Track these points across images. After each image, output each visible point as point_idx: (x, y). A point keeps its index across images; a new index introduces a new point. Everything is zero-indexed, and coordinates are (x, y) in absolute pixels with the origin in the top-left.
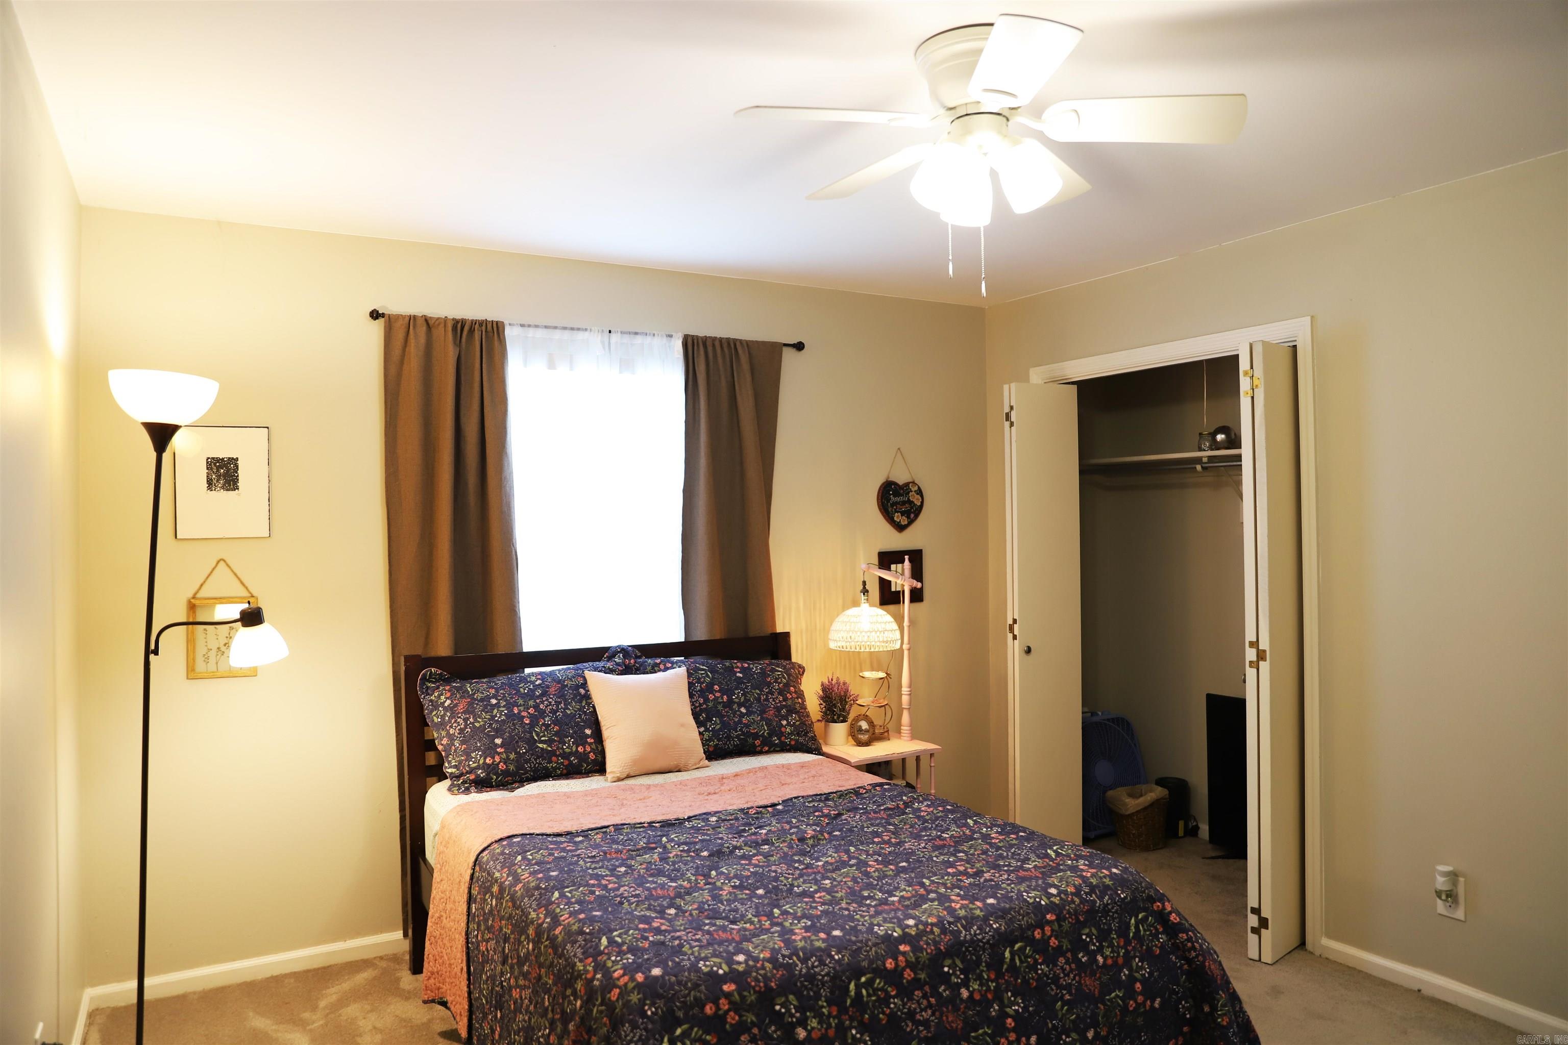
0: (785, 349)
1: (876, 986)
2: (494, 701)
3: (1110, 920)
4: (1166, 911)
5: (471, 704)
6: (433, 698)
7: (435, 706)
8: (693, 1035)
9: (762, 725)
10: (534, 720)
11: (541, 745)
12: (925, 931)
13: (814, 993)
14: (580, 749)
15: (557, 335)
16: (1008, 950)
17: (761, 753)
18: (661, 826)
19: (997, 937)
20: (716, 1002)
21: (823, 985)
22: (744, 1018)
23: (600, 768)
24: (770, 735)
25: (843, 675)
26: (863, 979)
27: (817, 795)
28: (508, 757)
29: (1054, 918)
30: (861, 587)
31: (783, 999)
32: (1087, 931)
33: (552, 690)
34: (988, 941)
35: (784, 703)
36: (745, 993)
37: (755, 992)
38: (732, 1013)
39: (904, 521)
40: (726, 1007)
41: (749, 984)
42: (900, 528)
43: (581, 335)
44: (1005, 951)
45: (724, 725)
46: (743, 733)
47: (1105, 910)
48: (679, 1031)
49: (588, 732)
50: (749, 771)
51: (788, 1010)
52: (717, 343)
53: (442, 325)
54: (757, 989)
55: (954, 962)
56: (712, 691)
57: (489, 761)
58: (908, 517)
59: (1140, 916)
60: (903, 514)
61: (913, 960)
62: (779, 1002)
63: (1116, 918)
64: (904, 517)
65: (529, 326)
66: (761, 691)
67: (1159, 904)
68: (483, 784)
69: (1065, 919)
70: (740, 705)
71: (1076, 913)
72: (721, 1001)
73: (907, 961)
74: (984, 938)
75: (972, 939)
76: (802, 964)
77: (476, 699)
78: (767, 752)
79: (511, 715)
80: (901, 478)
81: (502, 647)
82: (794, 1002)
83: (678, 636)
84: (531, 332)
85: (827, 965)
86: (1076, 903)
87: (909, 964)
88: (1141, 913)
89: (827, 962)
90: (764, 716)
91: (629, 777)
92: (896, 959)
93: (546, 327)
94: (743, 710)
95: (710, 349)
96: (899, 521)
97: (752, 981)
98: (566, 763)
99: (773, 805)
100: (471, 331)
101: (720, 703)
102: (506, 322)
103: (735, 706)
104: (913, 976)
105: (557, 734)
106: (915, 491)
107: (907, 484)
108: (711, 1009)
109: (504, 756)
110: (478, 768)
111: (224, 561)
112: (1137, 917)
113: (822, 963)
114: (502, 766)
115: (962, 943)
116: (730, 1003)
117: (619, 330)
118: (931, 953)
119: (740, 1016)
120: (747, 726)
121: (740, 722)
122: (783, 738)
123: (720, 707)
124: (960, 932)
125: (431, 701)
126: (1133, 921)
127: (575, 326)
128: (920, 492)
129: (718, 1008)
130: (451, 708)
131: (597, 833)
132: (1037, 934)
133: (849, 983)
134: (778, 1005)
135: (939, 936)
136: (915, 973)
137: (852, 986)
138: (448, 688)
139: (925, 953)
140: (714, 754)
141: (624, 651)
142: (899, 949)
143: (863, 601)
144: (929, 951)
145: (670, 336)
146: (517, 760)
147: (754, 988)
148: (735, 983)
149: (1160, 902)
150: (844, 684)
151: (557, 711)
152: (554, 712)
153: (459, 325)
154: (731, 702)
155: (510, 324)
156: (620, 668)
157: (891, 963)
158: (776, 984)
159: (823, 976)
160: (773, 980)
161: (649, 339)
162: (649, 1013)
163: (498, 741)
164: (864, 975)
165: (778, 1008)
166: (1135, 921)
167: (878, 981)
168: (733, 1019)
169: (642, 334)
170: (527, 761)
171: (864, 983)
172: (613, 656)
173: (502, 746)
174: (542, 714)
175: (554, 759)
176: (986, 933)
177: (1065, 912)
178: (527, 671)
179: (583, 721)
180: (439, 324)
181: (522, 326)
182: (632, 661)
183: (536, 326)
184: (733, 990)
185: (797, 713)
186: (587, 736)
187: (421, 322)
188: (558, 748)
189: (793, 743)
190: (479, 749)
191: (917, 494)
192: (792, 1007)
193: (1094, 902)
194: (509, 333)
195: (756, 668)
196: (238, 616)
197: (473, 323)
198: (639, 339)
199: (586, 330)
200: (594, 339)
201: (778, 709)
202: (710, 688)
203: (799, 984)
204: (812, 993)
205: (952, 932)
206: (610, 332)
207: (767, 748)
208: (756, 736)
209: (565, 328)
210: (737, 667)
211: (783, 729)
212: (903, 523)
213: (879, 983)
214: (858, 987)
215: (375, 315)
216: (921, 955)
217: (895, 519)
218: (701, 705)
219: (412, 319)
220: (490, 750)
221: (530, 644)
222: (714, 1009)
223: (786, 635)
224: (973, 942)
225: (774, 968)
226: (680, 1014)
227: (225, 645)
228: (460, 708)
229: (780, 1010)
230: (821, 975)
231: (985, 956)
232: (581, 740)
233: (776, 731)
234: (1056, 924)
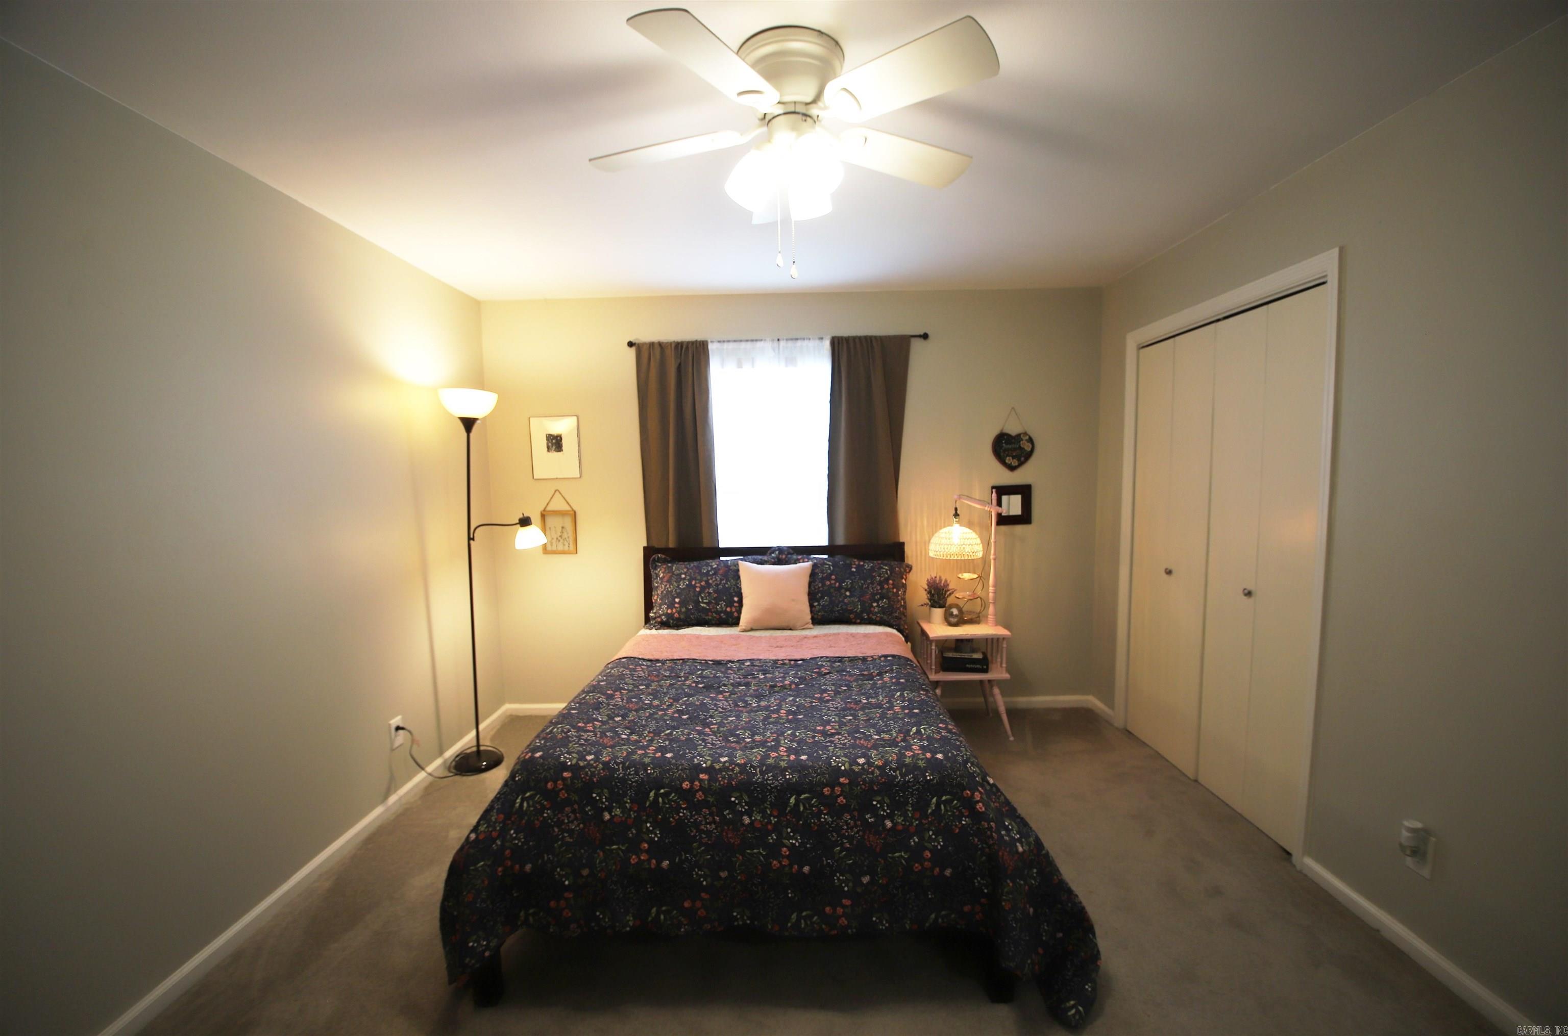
0: (913, 340)
1: (671, 798)
2: (683, 576)
3: (908, 795)
4: (975, 800)
5: (671, 577)
6: (657, 572)
7: (657, 575)
8: (536, 799)
9: (858, 605)
10: (703, 589)
11: (702, 605)
12: (728, 768)
13: (623, 792)
14: (728, 609)
15: (743, 345)
16: (794, 797)
17: (855, 623)
18: (713, 664)
19: (785, 785)
20: (555, 782)
21: (631, 789)
22: (571, 796)
23: (735, 622)
24: (862, 612)
25: (946, 576)
26: (662, 791)
27: (838, 657)
28: (681, 610)
29: (847, 781)
30: (954, 512)
31: (599, 791)
32: (879, 798)
33: (721, 572)
34: (777, 786)
35: (880, 591)
36: (576, 781)
37: (582, 781)
38: (563, 791)
39: (1015, 463)
40: (561, 787)
41: (581, 775)
42: (1012, 468)
43: (759, 344)
44: (791, 797)
45: (831, 602)
46: (842, 609)
47: (905, 786)
48: (528, 794)
49: (736, 599)
50: (825, 635)
51: (601, 799)
52: (857, 340)
53: (669, 347)
54: (584, 780)
55: (741, 796)
56: (830, 579)
57: (669, 611)
58: (1019, 460)
59: (944, 798)
60: (1014, 457)
61: (707, 786)
62: (596, 792)
63: (915, 794)
64: (1015, 460)
65: (724, 341)
66: (865, 581)
67: (969, 792)
68: (665, 625)
69: (858, 784)
70: (847, 590)
71: (872, 782)
72: (559, 782)
73: (700, 786)
74: (773, 783)
75: (762, 782)
76: (623, 771)
77: (674, 574)
78: (860, 623)
79: (690, 586)
80: (1013, 429)
81: (707, 543)
82: (606, 795)
83: (824, 541)
84: (726, 345)
85: (639, 776)
86: (875, 775)
87: (701, 788)
88: (946, 795)
89: (640, 773)
90: (861, 599)
91: (752, 630)
92: (692, 782)
93: (735, 341)
94: (848, 593)
95: (852, 345)
96: (1010, 463)
97: (583, 774)
98: (718, 617)
99: (796, 660)
100: (687, 348)
101: (833, 587)
102: (709, 341)
103: (843, 591)
104: (703, 798)
105: (715, 599)
106: (1026, 440)
107: (1019, 435)
108: (551, 785)
109: (678, 609)
110: (663, 615)
111: (558, 491)
112: (939, 798)
113: (637, 773)
114: (676, 615)
115: (752, 783)
116: (564, 785)
117: (785, 338)
118: (723, 785)
119: (569, 795)
120: (846, 604)
121: (843, 601)
122: (871, 615)
123: (832, 590)
124: (756, 774)
125: (656, 573)
126: (934, 800)
127: (755, 338)
128: (1031, 440)
129: (556, 786)
130: (662, 579)
131: (670, 663)
132: (826, 791)
133: (651, 791)
134: (596, 794)
135: (736, 774)
136: (706, 796)
137: (652, 794)
138: (664, 566)
139: (717, 784)
140: (818, 620)
141: (780, 549)
142: (699, 776)
143: (954, 522)
144: (722, 783)
145: (821, 339)
146: (685, 613)
147: (582, 778)
148: (573, 773)
149: (969, 790)
150: (946, 581)
151: (719, 584)
152: (717, 585)
153: (680, 345)
154: (840, 587)
155: (712, 342)
156: (773, 560)
157: (687, 785)
158: (597, 780)
159: (633, 782)
160: (597, 777)
161: (806, 342)
162: (517, 779)
163: (677, 600)
164: (663, 788)
165: (594, 795)
166: (936, 800)
167: (673, 795)
168: (564, 795)
169: (801, 339)
170: (692, 614)
171: (662, 793)
172: (773, 552)
173: (678, 603)
174: (708, 585)
175: (710, 614)
176: (778, 781)
177: (859, 779)
178: (722, 558)
179: (735, 592)
180: (667, 347)
181: (719, 342)
182: (784, 557)
183: (729, 341)
184: (569, 777)
185: (888, 598)
186: (735, 602)
187: (657, 346)
188: (713, 608)
189: (878, 619)
190: (666, 604)
191: (1028, 442)
192: (604, 797)
193: (896, 777)
194: (711, 347)
195: (868, 566)
196: (518, 522)
197: (688, 343)
198: (799, 343)
199: (761, 340)
200: (767, 346)
201: (873, 595)
202: (828, 578)
203: (613, 783)
204: (621, 792)
205: (748, 773)
206: (778, 340)
207: (858, 621)
208: (851, 612)
209: (747, 341)
210: (855, 564)
211: (872, 609)
212: (1013, 464)
213: (673, 797)
214: (657, 795)
215: (631, 344)
216: (714, 785)
217: (1007, 461)
218: (819, 588)
219: (652, 344)
220: (671, 605)
221: (723, 543)
222: (553, 786)
223: (903, 544)
224: (763, 785)
225: (603, 769)
226: (532, 784)
227: (560, 536)
228: (665, 579)
229: (596, 797)
230: (631, 781)
231: (771, 797)
232: (730, 603)
233: (867, 609)
234: (847, 787)
